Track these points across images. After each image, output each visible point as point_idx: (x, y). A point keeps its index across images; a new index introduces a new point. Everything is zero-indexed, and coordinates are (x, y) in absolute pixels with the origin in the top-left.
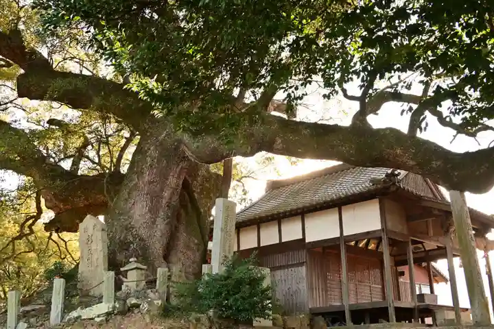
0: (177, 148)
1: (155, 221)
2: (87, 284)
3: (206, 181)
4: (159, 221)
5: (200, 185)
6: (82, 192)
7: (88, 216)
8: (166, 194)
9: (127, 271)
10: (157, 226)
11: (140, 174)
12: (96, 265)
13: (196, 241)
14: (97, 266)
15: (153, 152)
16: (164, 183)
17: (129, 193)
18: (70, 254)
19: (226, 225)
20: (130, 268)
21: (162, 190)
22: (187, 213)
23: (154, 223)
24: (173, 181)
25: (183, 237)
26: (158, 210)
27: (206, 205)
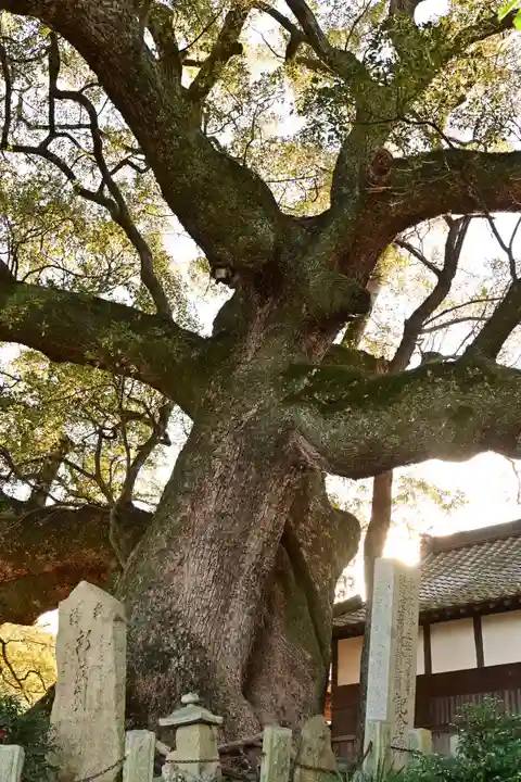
0: (281, 441)
1: (227, 605)
2: (71, 756)
3: (324, 523)
4: (236, 605)
5: (313, 532)
6: (51, 542)
7: (83, 584)
8: (254, 545)
9: (175, 728)
10: (231, 618)
11: (198, 496)
12: (96, 704)
13: (309, 657)
14: (99, 710)
15: (227, 447)
16: (250, 518)
17: (170, 539)
18: (9, 665)
19: (400, 621)
20: (184, 720)
21: (245, 534)
22: (287, 591)
23: (225, 609)
24: (268, 514)
25: (279, 643)
26: (234, 579)
27: (325, 576)
